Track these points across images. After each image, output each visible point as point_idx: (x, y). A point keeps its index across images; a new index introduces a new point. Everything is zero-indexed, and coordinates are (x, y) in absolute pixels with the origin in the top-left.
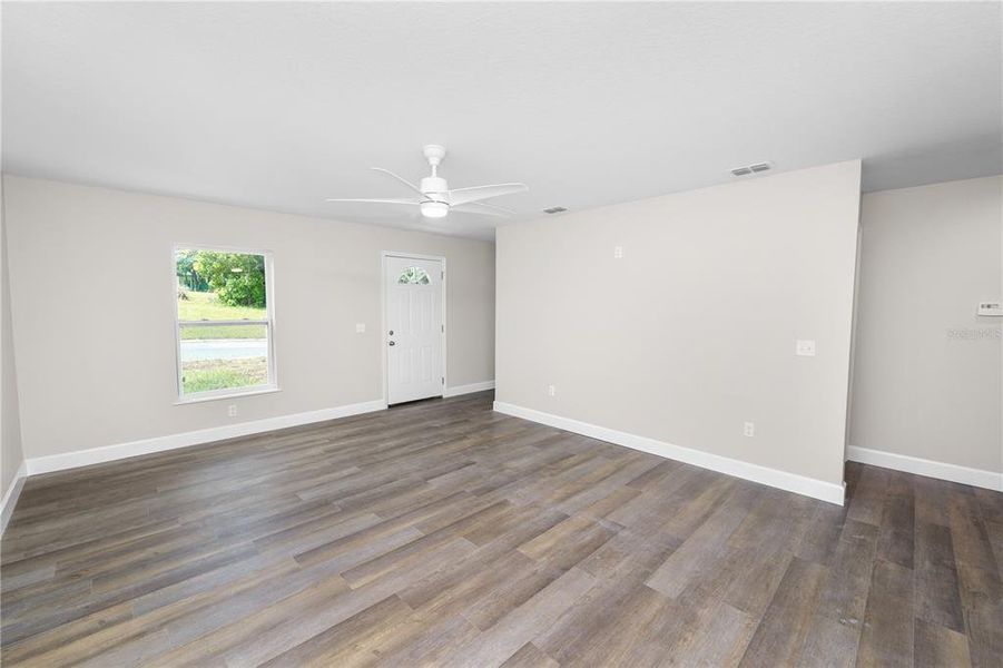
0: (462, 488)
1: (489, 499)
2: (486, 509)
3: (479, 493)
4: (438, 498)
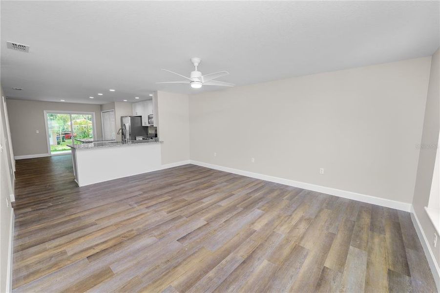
0: (188, 219)
1: (176, 214)
2: (177, 209)
3: (180, 217)
4: (199, 213)
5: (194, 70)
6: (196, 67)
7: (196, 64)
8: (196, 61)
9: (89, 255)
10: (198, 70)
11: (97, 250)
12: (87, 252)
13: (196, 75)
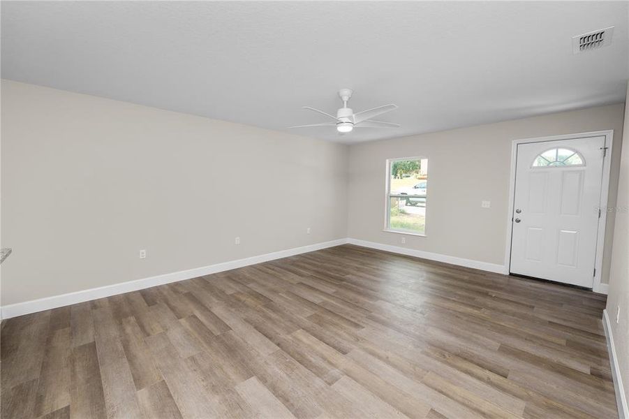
5: (343, 107)
6: (345, 103)
7: (345, 99)
8: (346, 94)
9: (501, 378)
10: (347, 107)
11: (487, 374)
12: (499, 383)
13: (344, 113)
